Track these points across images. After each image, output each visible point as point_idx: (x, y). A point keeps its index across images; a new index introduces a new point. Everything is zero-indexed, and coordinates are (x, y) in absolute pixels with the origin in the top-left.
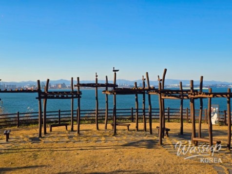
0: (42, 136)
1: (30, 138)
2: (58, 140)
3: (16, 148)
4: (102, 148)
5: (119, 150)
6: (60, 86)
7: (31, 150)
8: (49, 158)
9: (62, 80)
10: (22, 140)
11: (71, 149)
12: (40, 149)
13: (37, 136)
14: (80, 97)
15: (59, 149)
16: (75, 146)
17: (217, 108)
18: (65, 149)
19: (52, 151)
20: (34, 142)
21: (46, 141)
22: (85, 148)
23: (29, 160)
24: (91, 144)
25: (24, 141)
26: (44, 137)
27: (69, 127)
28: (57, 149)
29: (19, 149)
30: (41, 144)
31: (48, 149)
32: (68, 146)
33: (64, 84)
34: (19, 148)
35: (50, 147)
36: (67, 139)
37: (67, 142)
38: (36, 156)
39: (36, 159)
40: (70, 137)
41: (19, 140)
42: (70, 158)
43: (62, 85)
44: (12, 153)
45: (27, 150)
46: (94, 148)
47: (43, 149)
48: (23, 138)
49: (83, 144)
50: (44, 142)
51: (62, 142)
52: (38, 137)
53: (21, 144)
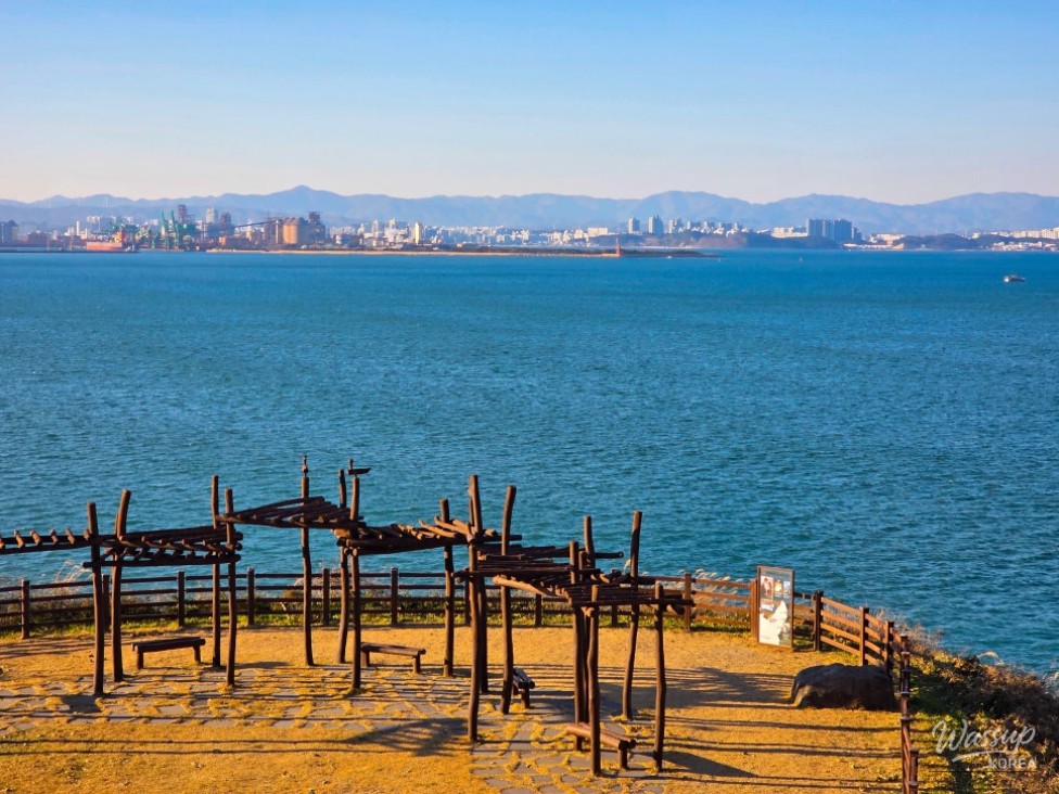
0: (106, 690)
1: (66, 699)
2: (155, 713)
3: (20, 738)
4: (281, 746)
5: (328, 756)
6: (290, 234)
7: (67, 747)
8: (112, 778)
9: (302, 191)
10: (37, 705)
11: (186, 748)
12: (91, 745)
13: (88, 688)
14: (238, 558)
15: (149, 748)
16: (203, 737)
17: (788, 584)
18: (166, 748)
19: (127, 753)
20: (76, 717)
21: (116, 711)
22: (229, 747)
23: (56, 783)
24: (255, 731)
25: (45, 710)
26: (109, 696)
27: (207, 653)
28: (141, 748)
29: (29, 742)
30: (97, 726)
31: (117, 747)
32: (180, 737)
33: (314, 216)
34: (30, 736)
35: (125, 737)
36: (182, 708)
37: (182, 720)
38: (79, 768)
39: (76, 778)
40: (199, 698)
41: (29, 707)
42: (174, 780)
43: (302, 222)
44: (9, 754)
45: (54, 746)
46: (256, 747)
47: (101, 746)
48: (43, 698)
49: (229, 730)
50: (109, 718)
51: (167, 718)
52: (92, 692)
53: (36, 723)
